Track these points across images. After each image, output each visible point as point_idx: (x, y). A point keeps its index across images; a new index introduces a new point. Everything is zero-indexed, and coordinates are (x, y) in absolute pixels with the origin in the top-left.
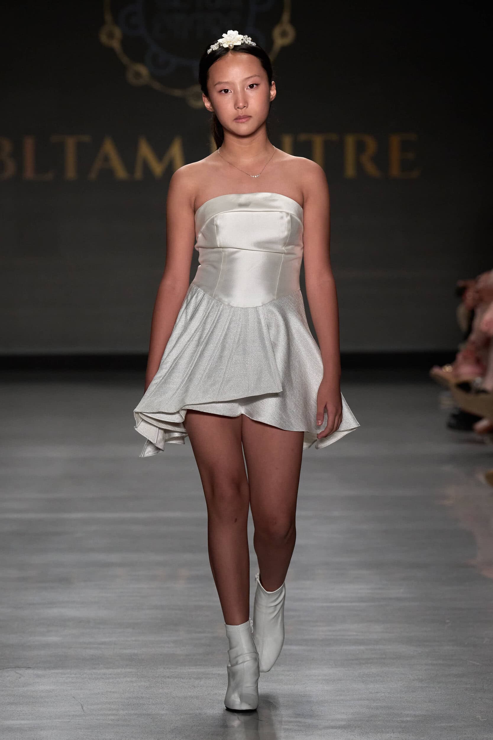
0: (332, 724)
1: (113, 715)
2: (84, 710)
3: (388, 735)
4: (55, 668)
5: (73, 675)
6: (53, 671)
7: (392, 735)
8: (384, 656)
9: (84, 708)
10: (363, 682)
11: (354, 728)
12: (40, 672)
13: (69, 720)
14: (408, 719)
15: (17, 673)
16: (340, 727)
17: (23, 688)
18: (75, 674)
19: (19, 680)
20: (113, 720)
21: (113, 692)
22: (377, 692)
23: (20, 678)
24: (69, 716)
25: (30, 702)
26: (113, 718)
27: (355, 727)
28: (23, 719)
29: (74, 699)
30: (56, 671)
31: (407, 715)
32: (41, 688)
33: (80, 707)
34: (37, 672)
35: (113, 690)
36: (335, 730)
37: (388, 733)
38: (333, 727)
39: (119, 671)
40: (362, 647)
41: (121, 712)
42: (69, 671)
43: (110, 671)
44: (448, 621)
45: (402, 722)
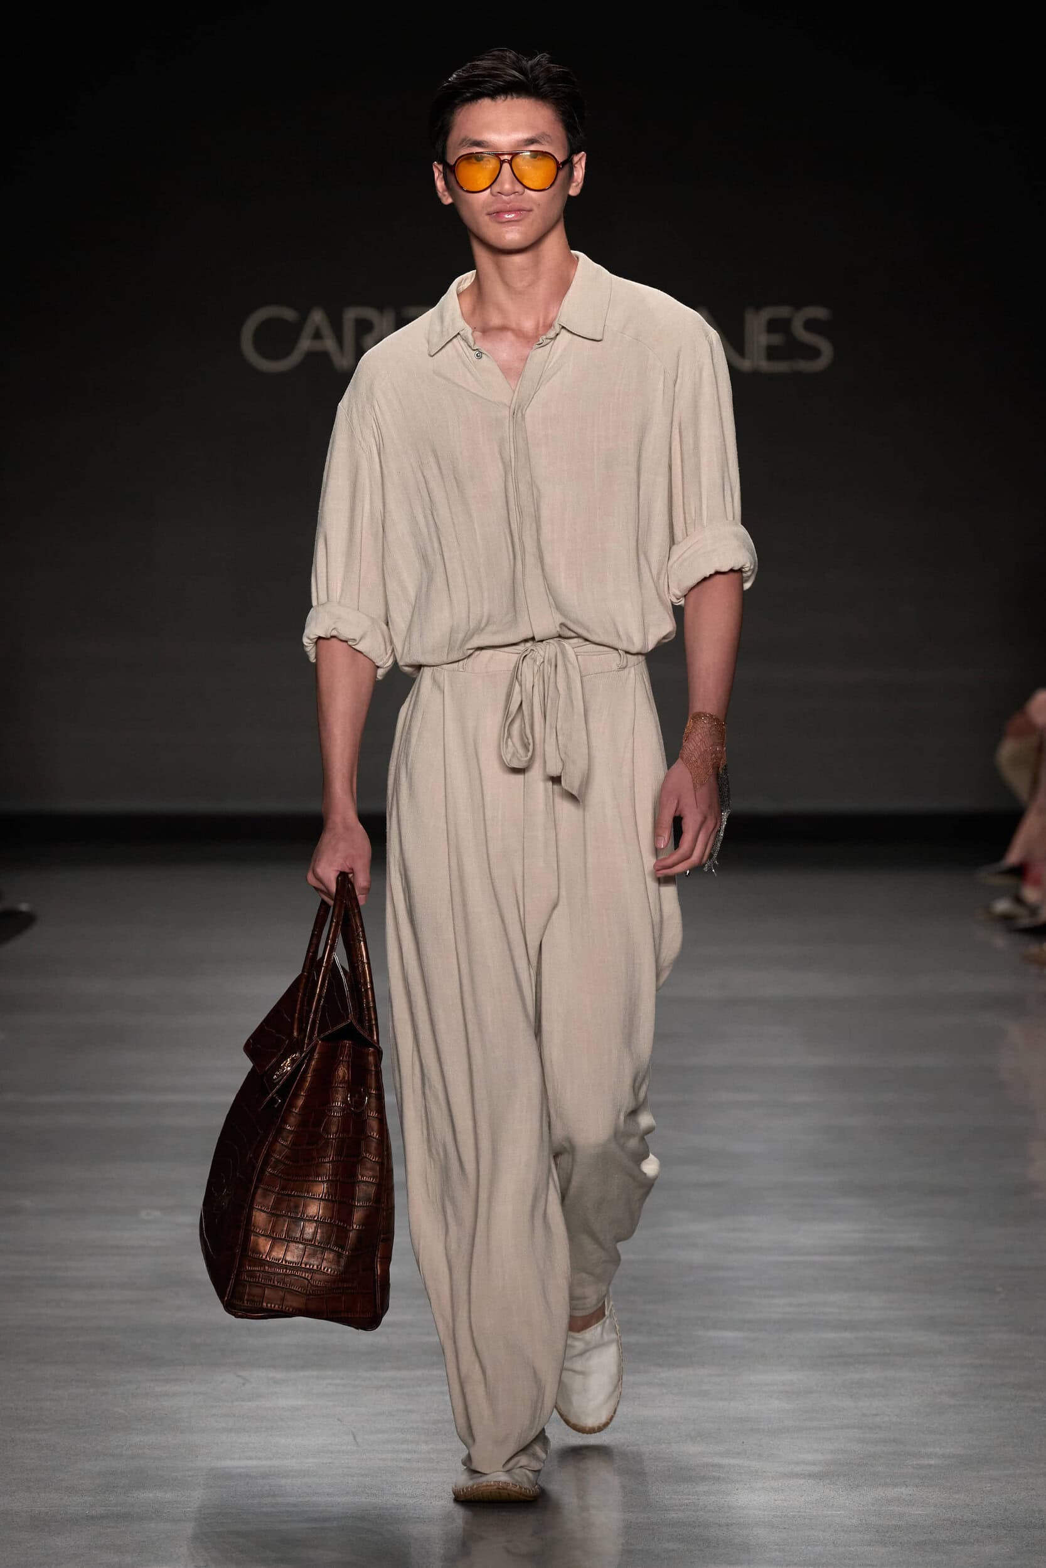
0: (798, 1469)
1: (408, 1452)
2: (357, 1443)
3: (896, 1490)
4: (303, 1367)
5: (338, 1381)
6: (301, 1374)
7: (903, 1489)
8: (888, 1351)
9: (359, 1440)
10: (851, 1396)
11: (837, 1478)
12: (279, 1375)
13: (330, 1460)
14: (932, 1462)
15: (239, 1376)
16: (811, 1476)
17: (250, 1403)
18: (342, 1379)
19: (243, 1388)
20: (408, 1460)
21: (410, 1411)
22: (877, 1415)
23: (244, 1384)
24: (332, 1453)
25: (261, 1428)
26: (408, 1456)
27: (838, 1475)
28: (251, 1458)
29: (339, 1422)
30: (307, 1373)
31: (929, 1456)
32: (282, 1402)
33: (351, 1437)
34: (273, 1374)
35: (409, 1407)
36: (802, 1481)
37: (895, 1485)
38: (798, 1476)
39: (419, 1373)
40: (847, 1335)
41: (424, 1447)
42: (330, 1373)
43: (404, 1373)
44: (999, 1289)
45: (921, 1467)
